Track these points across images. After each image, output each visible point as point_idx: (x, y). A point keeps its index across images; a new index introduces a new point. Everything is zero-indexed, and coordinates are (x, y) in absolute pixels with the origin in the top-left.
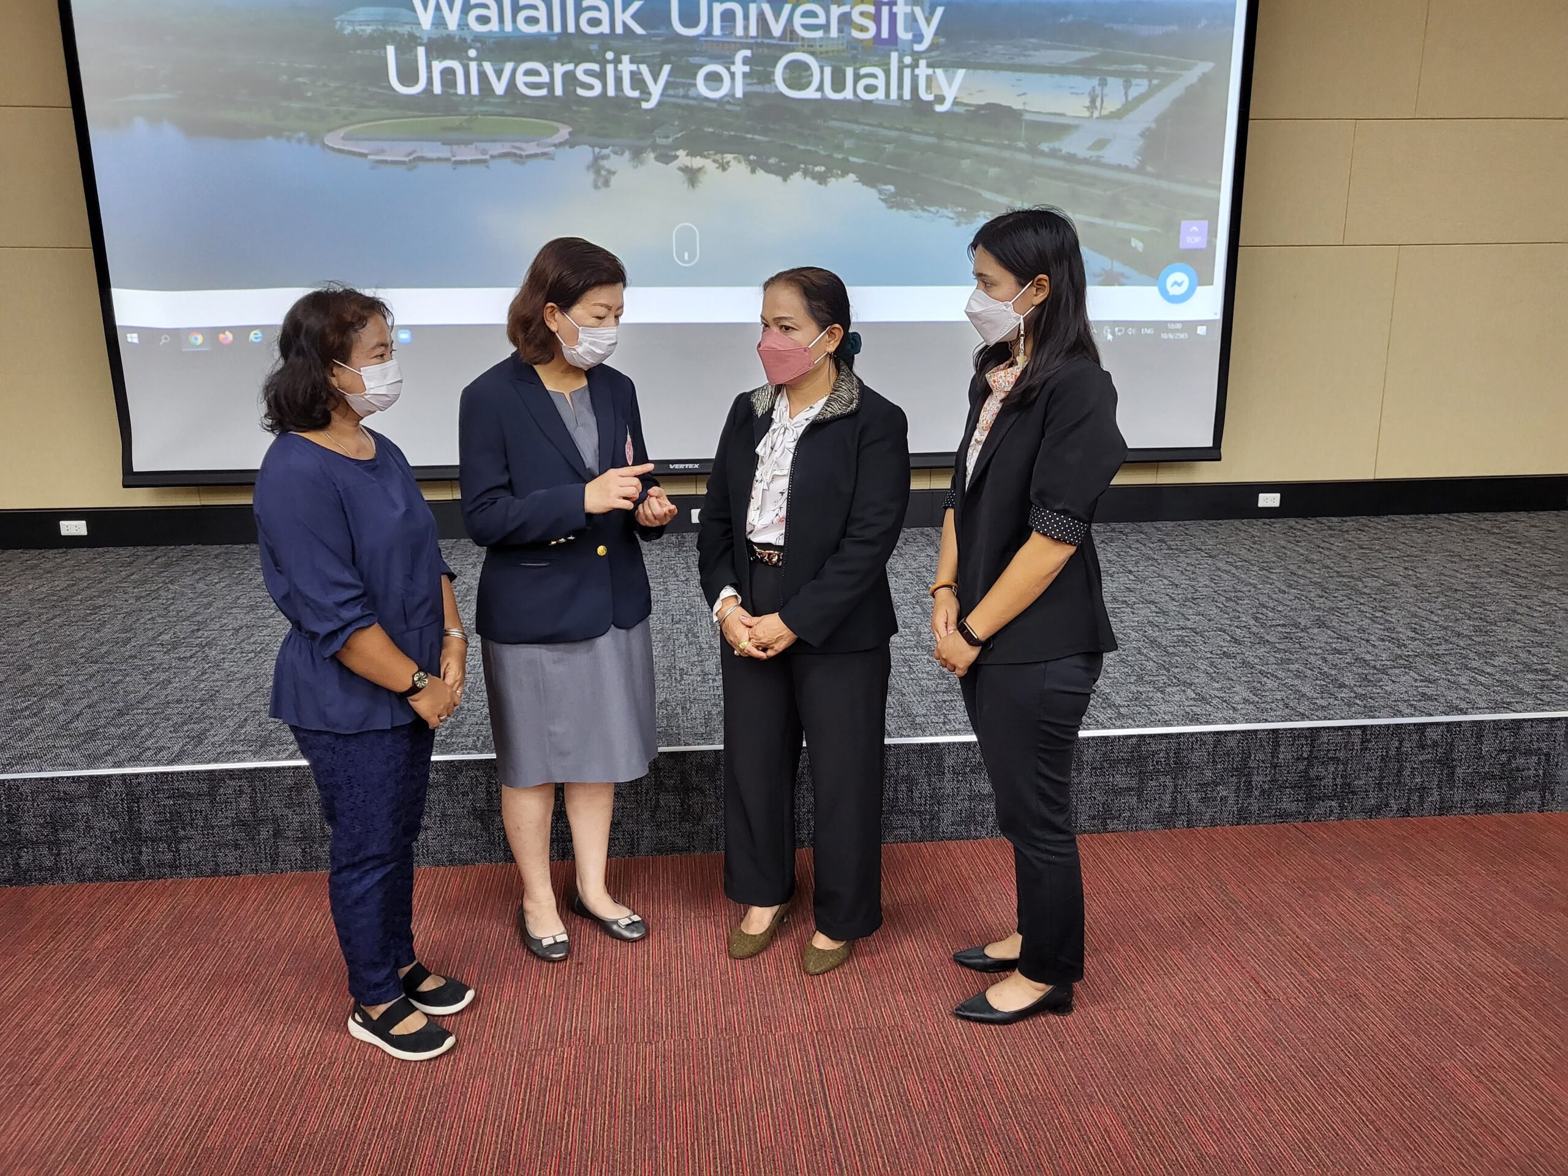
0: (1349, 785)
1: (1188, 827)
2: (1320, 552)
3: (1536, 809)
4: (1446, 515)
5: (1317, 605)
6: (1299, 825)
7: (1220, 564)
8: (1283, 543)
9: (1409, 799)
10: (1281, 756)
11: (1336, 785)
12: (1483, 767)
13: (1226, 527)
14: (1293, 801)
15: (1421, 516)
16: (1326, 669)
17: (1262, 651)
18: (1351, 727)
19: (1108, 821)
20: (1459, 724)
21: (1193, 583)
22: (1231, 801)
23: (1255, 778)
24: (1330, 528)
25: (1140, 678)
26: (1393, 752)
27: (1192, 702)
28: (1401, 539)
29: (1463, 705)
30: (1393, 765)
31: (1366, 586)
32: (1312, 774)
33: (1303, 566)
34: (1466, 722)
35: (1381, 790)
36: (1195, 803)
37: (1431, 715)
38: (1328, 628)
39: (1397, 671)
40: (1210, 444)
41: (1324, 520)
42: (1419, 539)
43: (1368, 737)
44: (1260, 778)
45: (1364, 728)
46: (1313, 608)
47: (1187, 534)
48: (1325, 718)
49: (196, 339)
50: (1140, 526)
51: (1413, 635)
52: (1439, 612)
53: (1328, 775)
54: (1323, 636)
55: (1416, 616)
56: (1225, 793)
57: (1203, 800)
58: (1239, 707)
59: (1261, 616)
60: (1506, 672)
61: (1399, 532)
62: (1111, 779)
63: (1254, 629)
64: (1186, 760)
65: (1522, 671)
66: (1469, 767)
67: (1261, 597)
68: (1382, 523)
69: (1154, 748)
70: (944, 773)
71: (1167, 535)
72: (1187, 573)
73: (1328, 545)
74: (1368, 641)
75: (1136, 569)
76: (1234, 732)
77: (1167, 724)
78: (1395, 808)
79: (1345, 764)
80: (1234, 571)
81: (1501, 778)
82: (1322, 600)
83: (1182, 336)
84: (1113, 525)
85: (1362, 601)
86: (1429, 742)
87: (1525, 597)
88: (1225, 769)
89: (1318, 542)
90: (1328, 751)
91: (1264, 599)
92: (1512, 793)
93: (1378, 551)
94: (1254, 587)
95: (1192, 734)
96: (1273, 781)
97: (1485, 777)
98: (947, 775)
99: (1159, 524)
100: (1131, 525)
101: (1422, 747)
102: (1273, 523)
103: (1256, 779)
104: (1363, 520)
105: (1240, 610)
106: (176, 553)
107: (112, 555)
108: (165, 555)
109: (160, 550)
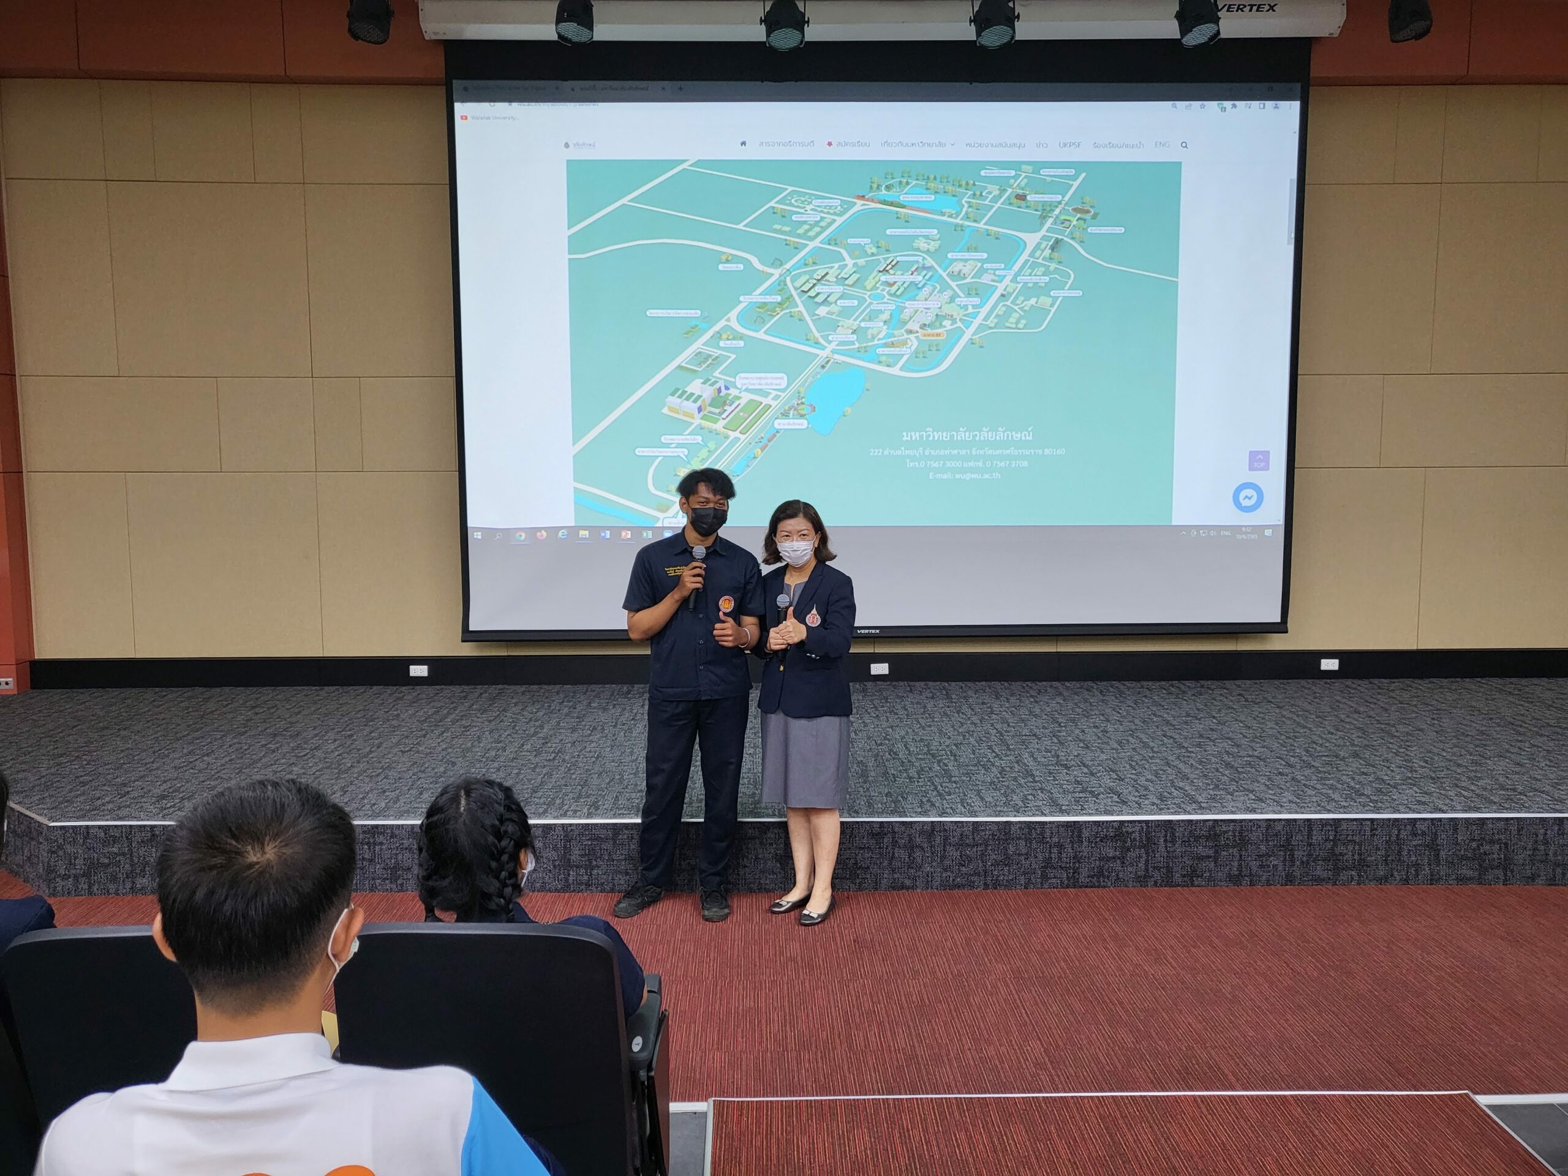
0: (1364, 860)
1: (1250, 885)
2: (1368, 706)
3: (1501, 884)
4: (1479, 679)
5: (1356, 743)
6: (1330, 887)
7: (1284, 713)
8: (1338, 698)
9: (1408, 872)
10: (1314, 838)
11: (1355, 860)
12: (1460, 851)
13: (1293, 685)
14: (1324, 870)
15: (1458, 679)
16: (1352, 784)
17: (1307, 772)
18: (1363, 819)
19: (1194, 879)
20: (1440, 820)
21: (1262, 726)
22: (1280, 868)
23: (1296, 853)
24: (1379, 688)
25: (1217, 786)
26: (1394, 838)
27: (1252, 801)
28: (1436, 697)
29: (1445, 808)
30: (1395, 847)
31: (1397, 731)
32: (1338, 850)
33: (1351, 715)
34: (1445, 819)
35: (1387, 864)
36: (1255, 869)
37: (1420, 813)
38: (1361, 758)
39: (1404, 787)
40: (1278, 620)
41: (1376, 681)
42: (1450, 697)
43: (1375, 826)
44: (1301, 853)
45: (1372, 820)
46: (1353, 745)
47: (1261, 690)
48: (1345, 813)
49: (520, 536)
50: (1224, 684)
51: (1424, 764)
52: (1449, 750)
53: (1348, 853)
54: (1355, 764)
55: (1430, 752)
56: (1276, 863)
57: (1261, 866)
58: (1285, 805)
59: (1311, 749)
60: (1485, 789)
61: (1435, 692)
62: (1195, 849)
63: (1305, 758)
64: (1247, 838)
65: (1496, 789)
66: (1449, 850)
67: (1313, 737)
68: (1423, 684)
69: (1224, 829)
70: (1082, 842)
71: (1245, 691)
72: (1258, 719)
73: (1375, 701)
74: (1388, 768)
75: (1218, 715)
76: (1280, 820)
77: (1233, 813)
78: (1398, 878)
79: (1360, 845)
80: (1295, 718)
81: (1473, 859)
82: (1360, 740)
83: (1253, 536)
84: (1202, 682)
85: (1392, 741)
86: (1419, 832)
87: (1521, 741)
88: (1275, 846)
89: (1368, 698)
90: (1348, 835)
91: (1315, 738)
92: (1483, 870)
93: (1415, 706)
94: (1310, 730)
95: (1251, 820)
96: (1310, 855)
97: (1463, 858)
98: (1085, 843)
99: (1238, 682)
100: (1217, 683)
101: (1415, 835)
102: (1335, 683)
103: (1298, 854)
104: (1408, 681)
105: (1295, 745)
106: (493, 690)
107: (448, 691)
108: (485, 692)
109: (479, 689)
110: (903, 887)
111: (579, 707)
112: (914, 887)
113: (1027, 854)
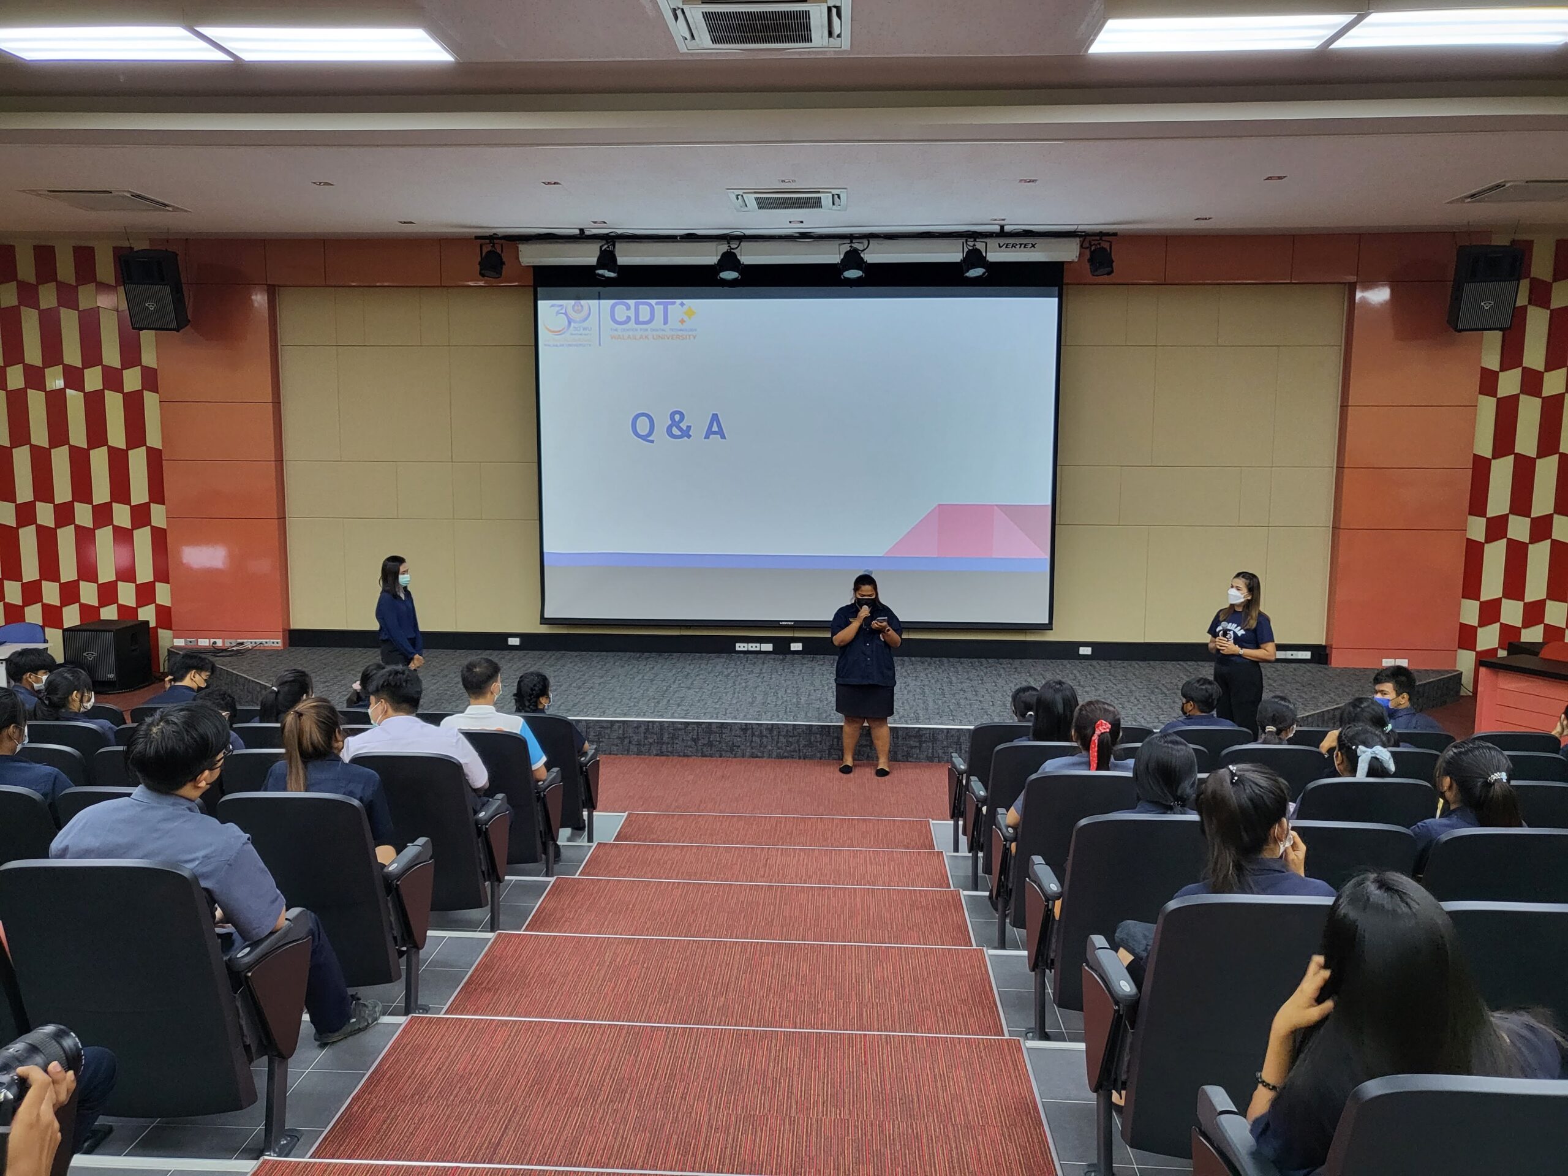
13: (1057, 663)
24: (1110, 666)
40: (1047, 622)
41: (1113, 662)
47: (1033, 666)
50: (1014, 661)
61: (1142, 669)
68: (1141, 665)
84: (1001, 660)
99: (1024, 661)
100: (1010, 661)
102: (1085, 662)
104: (1134, 663)
106: (558, 654)
107: (532, 653)
108: (554, 655)
109: (550, 653)
110: (757, 757)
111: (607, 665)
112: (762, 757)
113: (821, 741)
